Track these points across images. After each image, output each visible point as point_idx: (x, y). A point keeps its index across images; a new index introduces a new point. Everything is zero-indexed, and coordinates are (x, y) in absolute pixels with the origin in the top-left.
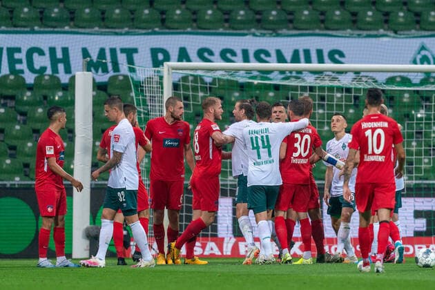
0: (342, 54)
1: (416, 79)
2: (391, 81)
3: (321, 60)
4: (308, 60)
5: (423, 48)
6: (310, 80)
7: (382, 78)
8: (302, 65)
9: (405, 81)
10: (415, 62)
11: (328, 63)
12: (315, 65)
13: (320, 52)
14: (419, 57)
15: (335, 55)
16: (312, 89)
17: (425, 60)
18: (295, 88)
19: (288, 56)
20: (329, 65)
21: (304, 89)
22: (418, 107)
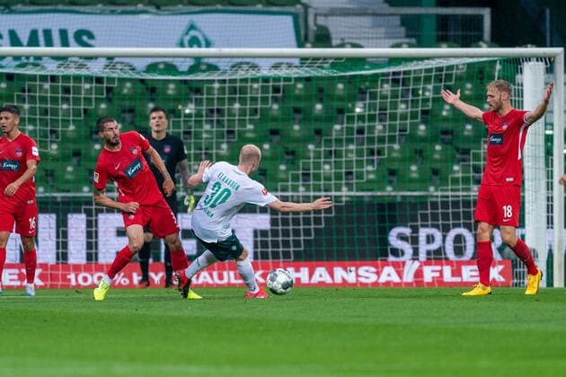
0: (91, 36)
1: (184, 65)
2: (152, 68)
3: (65, 43)
4: (49, 43)
5: (192, 27)
6: (52, 68)
7: (141, 64)
8: (42, 49)
9: (170, 68)
10: (182, 45)
11: (74, 46)
12: (58, 49)
13: (63, 33)
14: (187, 38)
15: (83, 37)
16: (54, 78)
17: (194, 42)
18: (33, 78)
19: (24, 38)
20: (75, 49)
21: (44, 78)
22: (187, 100)
